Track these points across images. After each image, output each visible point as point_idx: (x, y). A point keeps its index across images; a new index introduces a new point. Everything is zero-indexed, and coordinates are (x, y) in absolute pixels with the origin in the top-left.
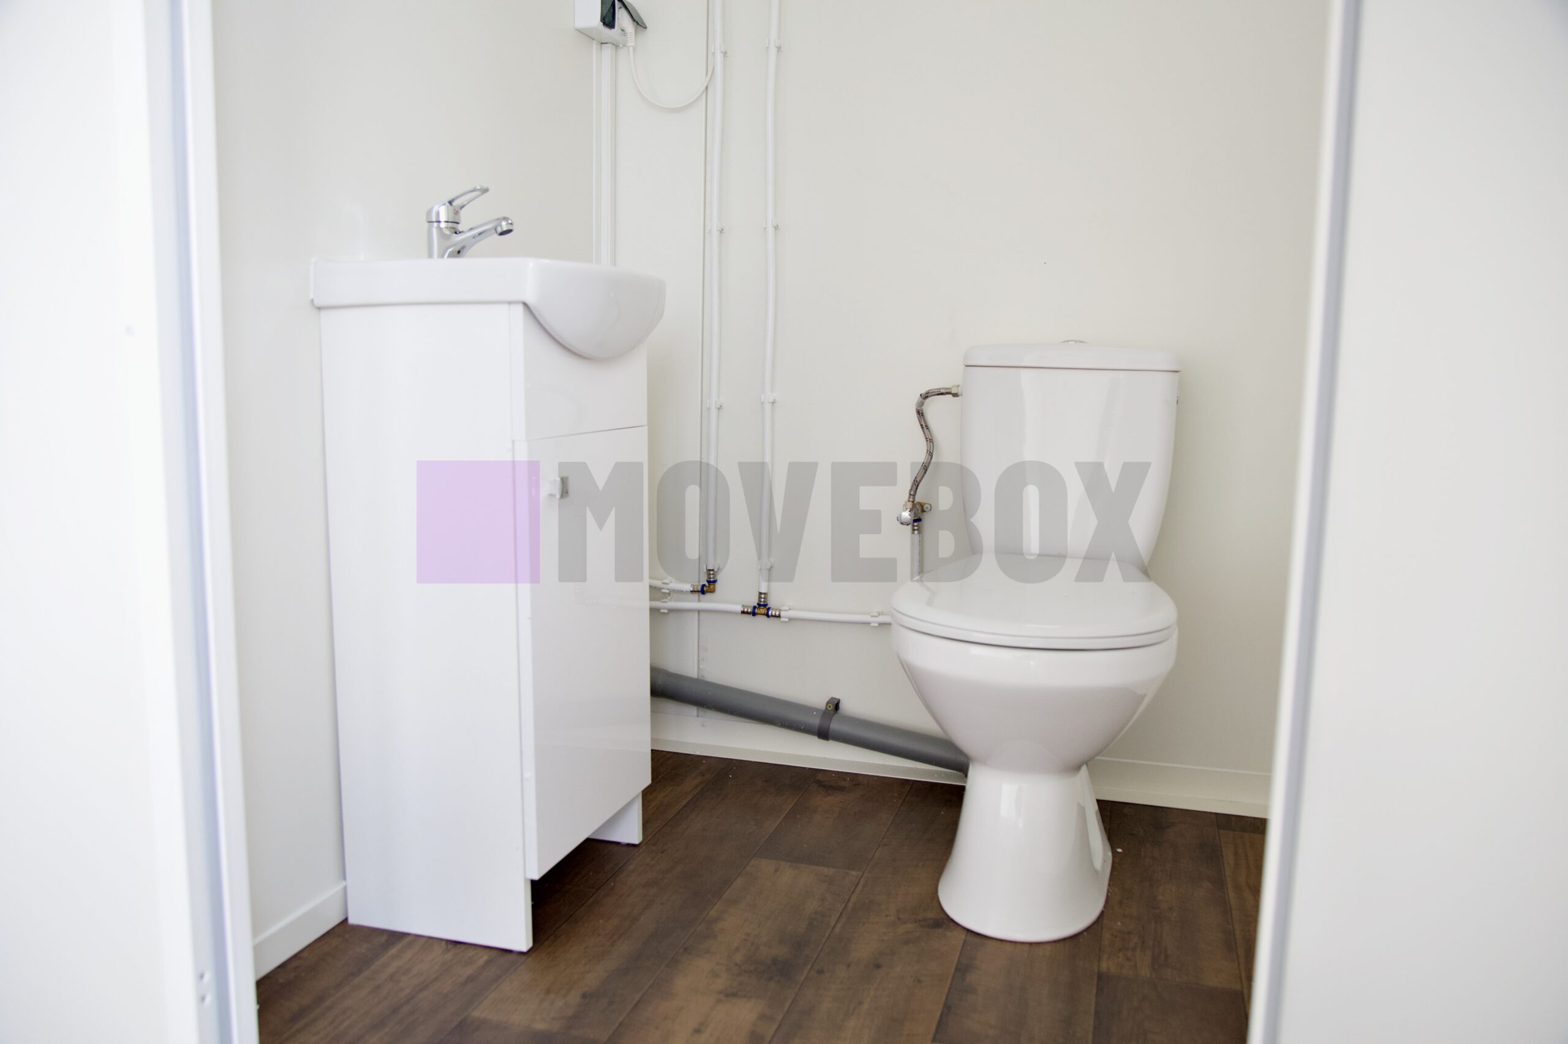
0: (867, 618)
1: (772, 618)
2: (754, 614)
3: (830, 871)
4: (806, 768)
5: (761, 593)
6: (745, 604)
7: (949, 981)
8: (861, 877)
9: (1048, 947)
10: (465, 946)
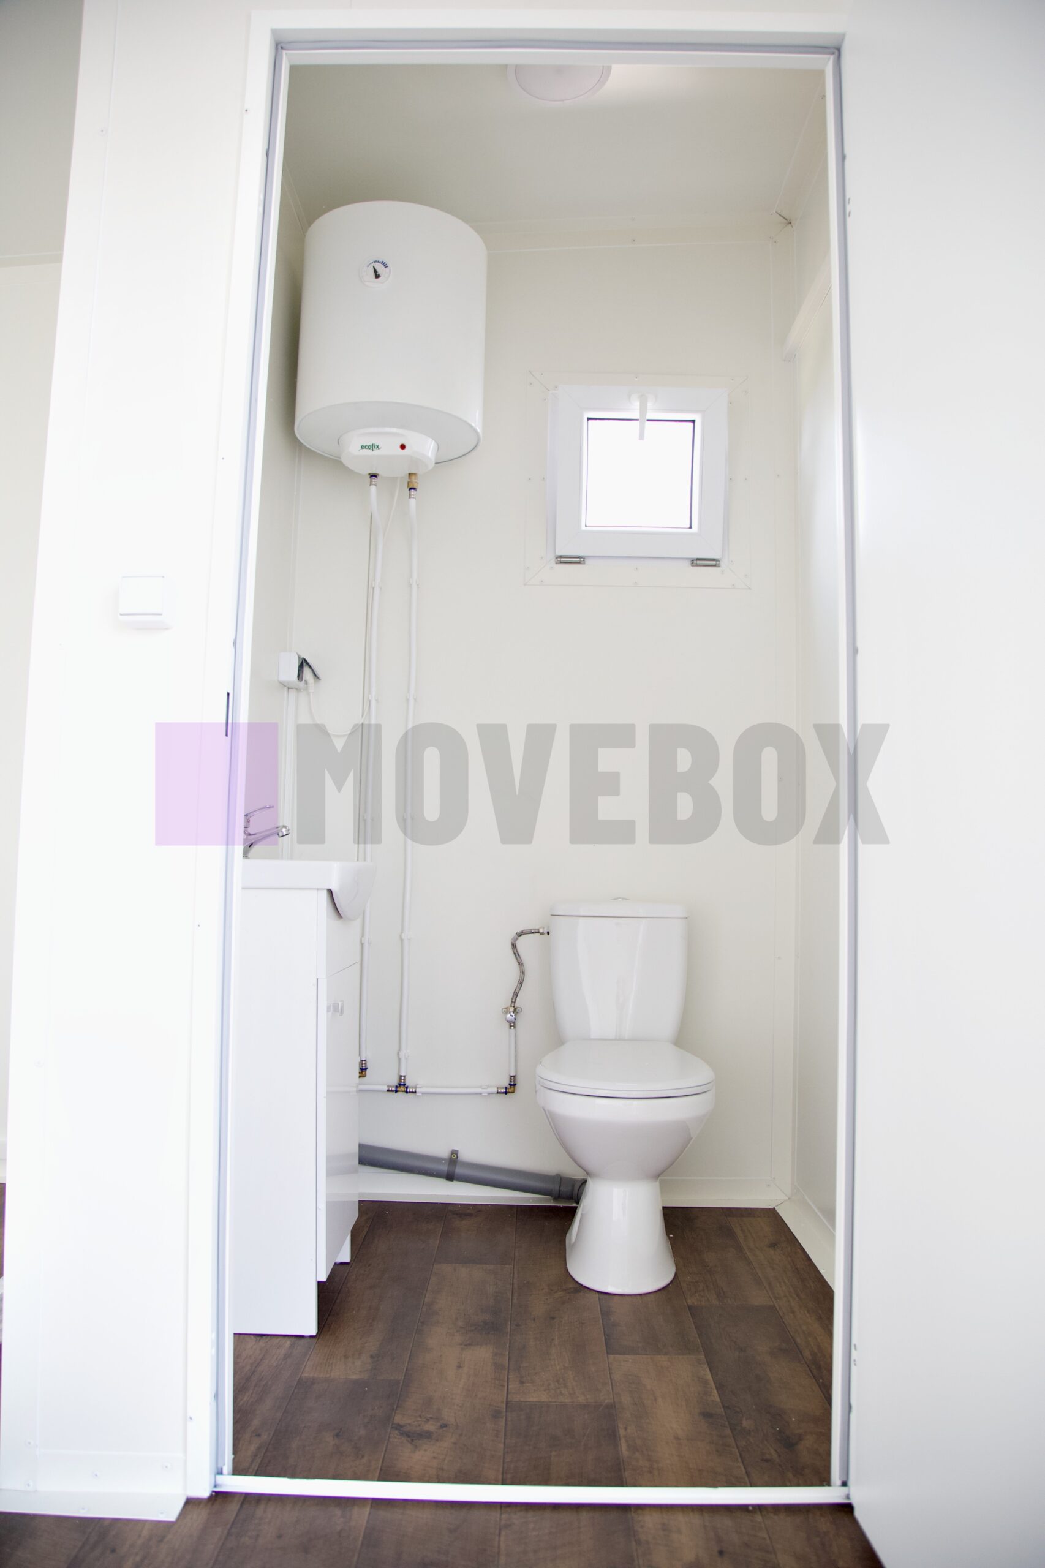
0: (479, 1090)
1: (409, 1094)
2: (396, 1091)
3: (492, 1267)
4: (437, 1203)
5: (401, 1076)
6: (390, 1084)
7: (601, 1321)
8: (514, 1268)
9: (652, 1295)
10: (269, 1337)
